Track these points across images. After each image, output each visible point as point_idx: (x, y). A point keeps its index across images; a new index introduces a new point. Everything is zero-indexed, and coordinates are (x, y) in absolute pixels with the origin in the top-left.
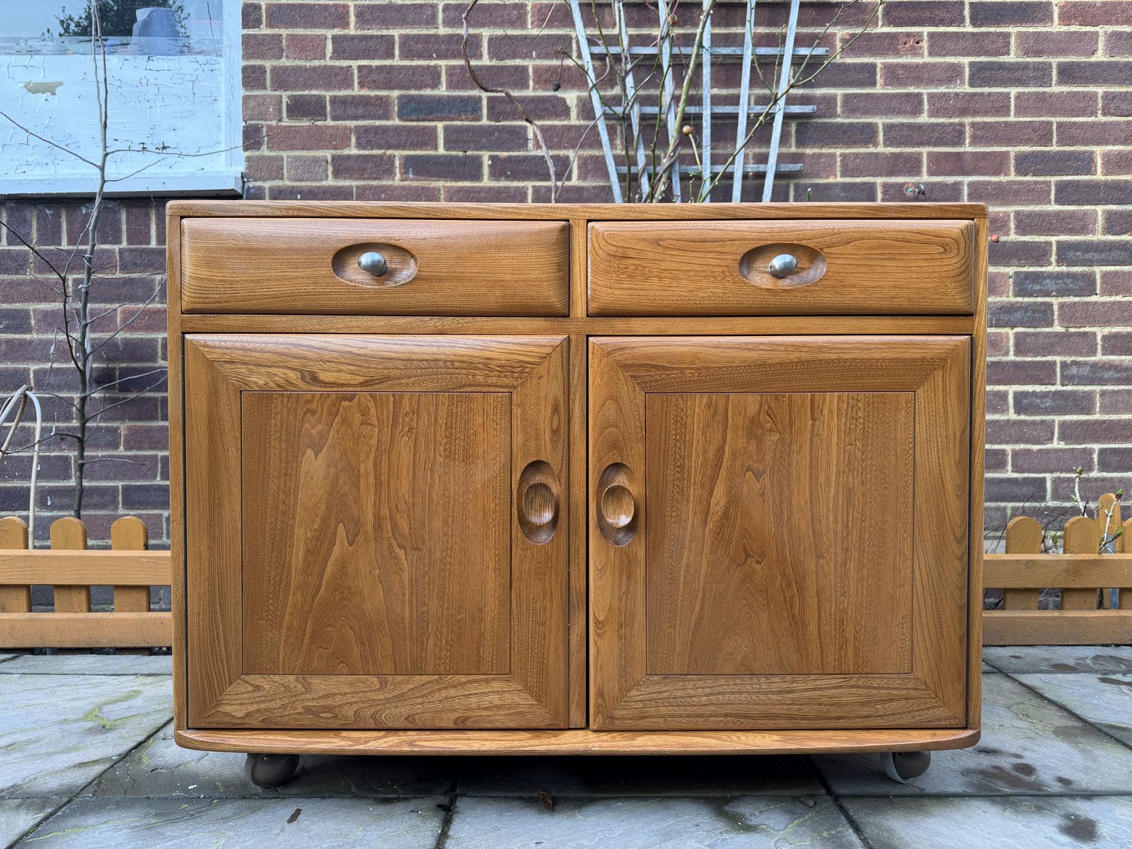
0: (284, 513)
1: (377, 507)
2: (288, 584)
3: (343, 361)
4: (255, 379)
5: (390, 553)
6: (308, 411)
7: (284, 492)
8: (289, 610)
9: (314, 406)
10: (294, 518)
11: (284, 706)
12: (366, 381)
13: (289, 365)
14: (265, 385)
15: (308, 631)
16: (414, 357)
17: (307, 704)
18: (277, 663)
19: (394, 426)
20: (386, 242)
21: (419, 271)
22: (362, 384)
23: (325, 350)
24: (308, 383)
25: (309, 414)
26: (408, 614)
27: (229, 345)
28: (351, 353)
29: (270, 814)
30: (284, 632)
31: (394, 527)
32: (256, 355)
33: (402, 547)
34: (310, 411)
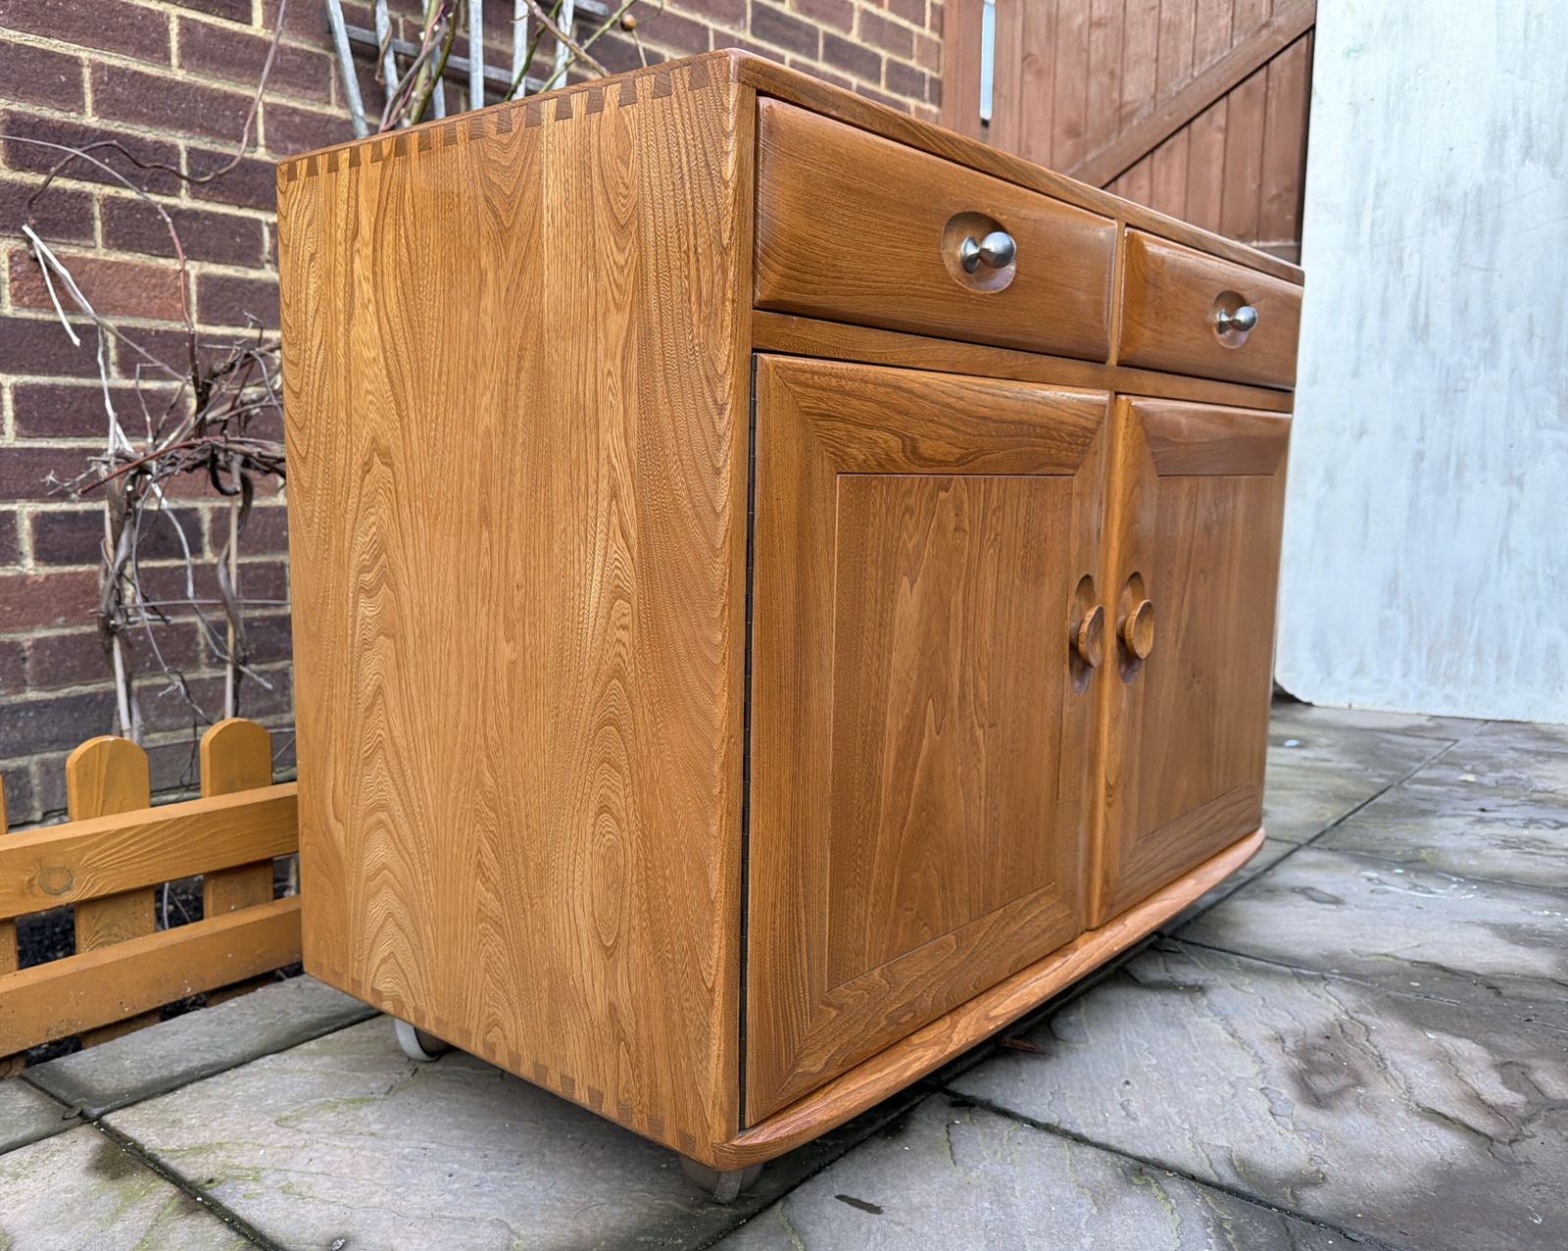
0: (877, 694)
1: (963, 665)
2: (878, 813)
3: (944, 420)
4: (855, 452)
5: (971, 738)
6: (907, 509)
7: (878, 658)
8: (877, 858)
9: (910, 500)
10: (885, 702)
12: (962, 457)
13: (891, 424)
14: (865, 461)
15: (895, 887)
17: (890, 1010)
18: (863, 955)
19: (983, 532)
20: (991, 215)
21: (1017, 271)
22: (960, 461)
23: (926, 400)
24: (907, 458)
25: (907, 515)
26: (982, 827)
27: (823, 381)
28: (949, 406)
29: (825, 1221)
30: (871, 898)
31: (976, 696)
32: (855, 403)
33: (981, 726)
34: (909, 510)
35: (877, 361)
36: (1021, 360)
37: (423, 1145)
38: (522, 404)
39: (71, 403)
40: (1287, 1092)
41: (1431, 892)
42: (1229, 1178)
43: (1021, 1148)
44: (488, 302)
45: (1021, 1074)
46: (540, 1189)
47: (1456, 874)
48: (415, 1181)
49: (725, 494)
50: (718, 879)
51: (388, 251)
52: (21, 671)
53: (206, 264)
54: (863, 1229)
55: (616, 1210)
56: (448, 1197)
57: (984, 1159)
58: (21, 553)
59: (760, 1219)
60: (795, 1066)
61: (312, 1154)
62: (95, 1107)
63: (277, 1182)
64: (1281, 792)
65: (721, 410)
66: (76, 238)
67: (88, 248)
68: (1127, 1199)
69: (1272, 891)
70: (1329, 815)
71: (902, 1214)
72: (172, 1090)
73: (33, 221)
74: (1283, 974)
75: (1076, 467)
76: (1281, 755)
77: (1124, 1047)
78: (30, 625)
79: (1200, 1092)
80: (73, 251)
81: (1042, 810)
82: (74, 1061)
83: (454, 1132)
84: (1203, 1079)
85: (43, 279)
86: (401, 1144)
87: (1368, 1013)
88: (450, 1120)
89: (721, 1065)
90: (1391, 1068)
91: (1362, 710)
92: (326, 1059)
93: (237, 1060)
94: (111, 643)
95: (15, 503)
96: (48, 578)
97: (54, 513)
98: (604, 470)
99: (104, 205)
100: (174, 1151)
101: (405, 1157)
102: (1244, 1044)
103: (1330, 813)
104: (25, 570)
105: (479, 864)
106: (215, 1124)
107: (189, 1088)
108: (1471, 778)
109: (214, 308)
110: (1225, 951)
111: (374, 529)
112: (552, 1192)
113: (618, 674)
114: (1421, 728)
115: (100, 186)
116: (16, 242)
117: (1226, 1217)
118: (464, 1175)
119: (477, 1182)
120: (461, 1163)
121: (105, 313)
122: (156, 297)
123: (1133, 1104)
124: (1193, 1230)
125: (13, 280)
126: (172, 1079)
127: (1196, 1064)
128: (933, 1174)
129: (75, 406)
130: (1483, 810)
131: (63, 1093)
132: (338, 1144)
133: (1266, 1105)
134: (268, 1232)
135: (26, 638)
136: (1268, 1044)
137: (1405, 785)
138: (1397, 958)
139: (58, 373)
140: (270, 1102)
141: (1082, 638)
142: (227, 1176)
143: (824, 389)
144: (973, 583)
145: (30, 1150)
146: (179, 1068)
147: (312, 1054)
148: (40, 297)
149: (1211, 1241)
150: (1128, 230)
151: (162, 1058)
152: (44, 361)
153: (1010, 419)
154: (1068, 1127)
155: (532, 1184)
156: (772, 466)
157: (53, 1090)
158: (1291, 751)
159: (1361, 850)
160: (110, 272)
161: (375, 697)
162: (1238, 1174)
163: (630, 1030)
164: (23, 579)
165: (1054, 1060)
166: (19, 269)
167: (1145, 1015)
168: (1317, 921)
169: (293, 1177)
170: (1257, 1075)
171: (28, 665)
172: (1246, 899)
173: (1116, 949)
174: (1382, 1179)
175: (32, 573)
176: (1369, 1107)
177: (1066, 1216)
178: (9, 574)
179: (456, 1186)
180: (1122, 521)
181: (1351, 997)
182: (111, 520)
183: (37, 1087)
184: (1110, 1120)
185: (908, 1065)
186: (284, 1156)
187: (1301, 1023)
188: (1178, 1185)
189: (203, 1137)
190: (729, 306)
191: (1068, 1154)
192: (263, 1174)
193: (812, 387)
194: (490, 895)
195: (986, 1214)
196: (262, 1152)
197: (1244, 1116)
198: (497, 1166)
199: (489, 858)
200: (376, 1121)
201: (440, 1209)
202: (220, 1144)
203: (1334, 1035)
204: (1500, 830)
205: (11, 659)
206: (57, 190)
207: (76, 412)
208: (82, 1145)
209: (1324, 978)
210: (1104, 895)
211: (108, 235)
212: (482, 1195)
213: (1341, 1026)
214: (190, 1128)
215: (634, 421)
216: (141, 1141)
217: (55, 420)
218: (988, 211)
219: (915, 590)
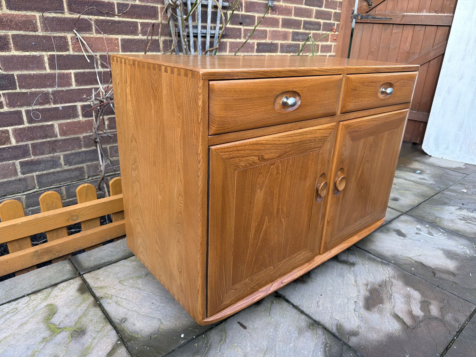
0: (249, 219)
1: (278, 205)
2: (249, 245)
3: (273, 148)
4: (241, 164)
5: (280, 221)
6: (259, 173)
7: (249, 210)
8: (248, 255)
9: (262, 170)
10: (251, 220)
11: (244, 292)
12: (279, 155)
13: (254, 154)
14: (245, 165)
15: (254, 260)
16: (295, 141)
17: (251, 286)
18: (243, 277)
19: (286, 172)
20: (293, 90)
21: (301, 103)
22: (278, 157)
23: (267, 144)
24: (260, 161)
25: (259, 175)
26: (283, 241)
27: (231, 149)
28: (275, 144)
29: (232, 330)
30: (246, 264)
31: (282, 211)
32: (242, 152)
33: (284, 218)
34: (260, 173)
35: (251, 137)
36: (304, 123)
37: (149, 293)
38: (161, 141)
39: (89, 77)
40: (361, 303)
41: (433, 235)
42: (334, 330)
43: (287, 313)
44: (153, 111)
45: (296, 288)
46: (171, 310)
47: (443, 229)
48: (144, 304)
49: (201, 183)
50: (199, 268)
51: (133, 90)
52: (80, 144)
53: (123, 35)
54: (240, 334)
55: (186, 319)
56: (150, 310)
57: (277, 315)
58: (79, 115)
59: (217, 327)
60: (221, 304)
61: (125, 293)
62: (82, 272)
63: (115, 300)
64: (407, 192)
65: (199, 162)
66: (88, 31)
67: (91, 34)
68: (307, 333)
69: (388, 230)
70: (417, 202)
71: (251, 330)
72: (99, 268)
73: (76, 29)
74: (378, 261)
75: (321, 147)
76: (413, 176)
77: (325, 282)
78: (82, 133)
79: (339, 301)
80: (87, 35)
81: (304, 232)
82: (81, 256)
83: (157, 290)
84: (341, 296)
85: (80, 44)
86: (144, 292)
87: (395, 279)
88: (157, 286)
89: (201, 306)
90: (392, 299)
91: (446, 159)
92: (135, 263)
93: (115, 261)
94: (97, 145)
95: (76, 103)
96: (86, 121)
97: (86, 105)
98: (177, 165)
99: (95, 22)
100: (96, 287)
101: (144, 297)
102: (357, 286)
103: (417, 200)
104: (80, 119)
105: (156, 241)
106: (106, 280)
107: (104, 268)
108: (465, 191)
109: (126, 48)
110: (366, 251)
111: (134, 156)
112: (173, 312)
113: (180, 213)
114: (460, 168)
115: (93, 16)
116: (71, 34)
117: (329, 342)
118: (156, 304)
119: (157, 306)
120: (156, 300)
121: (96, 52)
122: (110, 46)
123: (320, 302)
124: (318, 346)
125: (72, 45)
126: (100, 265)
127: (342, 291)
128: (263, 318)
129: (90, 77)
130: (463, 204)
131: (76, 266)
132: (130, 290)
133: (354, 307)
134: (110, 315)
135: (81, 136)
136: (363, 286)
137: (445, 192)
138: (412, 259)
139: (85, 69)
140: (119, 275)
141: (319, 190)
142: (105, 297)
143: (231, 151)
144: (282, 185)
145: (66, 283)
146: (102, 262)
147: (133, 261)
148: (80, 49)
149: (322, 349)
150: (347, 76)
151: (100, 258)
152: (81, 65)
153: (297, 141)
154: (301, 307)
155: (169, 309)
156: (214, 174)
157: (75, 264)
158: (417, 175)
159: (420, 217)
160: (97, 40)
161: (136, 195)
162: (337, 329)
163: (184, 290)
164: (79, 122)
165: (306, 284)
166: (74, 41)
167: (336, 272)
168: (396, 243)
169: (119, 299)
170: (356, 296)
171: (82, 142)
172: (379, 232)
173: (325, 260)
174: (374, 336)
175: (82, 120)
176: (381, 311)
177: (290, 336)
178: (76, 120)
179: (153, 307)
180: (338, 155)
181: (393, 272)
182: (95, 115)
183: (72, 263)
184: (313, 307)
185: (256, 298)
186: (118, 292)
187: (375, 280)
188: (321, 331)
189: (103, 284)
190: (201, 138)
191: (298, 316)
192: (113, 297)
193: (227, 152)
194: (159, 249)
195: (271, 333)
196: (114, 291)
197: (346, 310)
198: (163, 303)
199: (158, 241)
200: (141, 284)
201: (147, 314)
202: (106, 287)
203: (383, 285)
204: (465, 213)
205: (78, 141)
206: (82, 19)
207: (90, 78)
208: (76, 283)
209: (388, 264)
210: (324, 246)
211: (96, 30)
212: (158, 310)
213: (385, 282)
214: (101, 280)
215: (182, 156)
216: (90, 283)
217: (85, 81)
218: (291, 90)
219: (262, 192)
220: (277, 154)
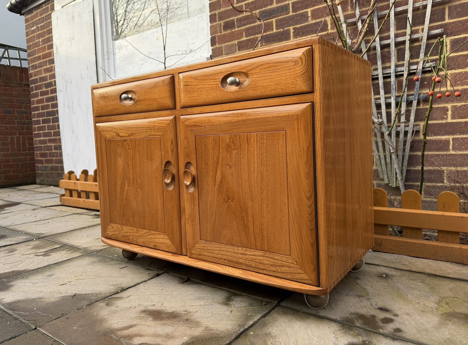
0: (115, 176)
1: (133, 175)
2: (117, 197)
3: (124, 129)
5: (137, 190)
6: (118, 145)
7: (115, 170)
8: (118, 205)
9: (119, 143)
10: (117, 178)
12: (129, 135)
13: (114, 131)
14: (110, 137)
15: (122, 212)
16: (138, 127)
17: (122, 234)
18: (116, 221)
19: (135, 149)
20: (130, 90)
24: (117, 137)
26: (141, 210)
30: (117, 211)
31: (137, 182)
32: (107, 128)
33: (139, 188)
54: (116, 268)
60: (106, 231)
117: (101, 295)
144: (134, 159)
188: (115, 291)
219: (121, 159)
220: (127, 134)
